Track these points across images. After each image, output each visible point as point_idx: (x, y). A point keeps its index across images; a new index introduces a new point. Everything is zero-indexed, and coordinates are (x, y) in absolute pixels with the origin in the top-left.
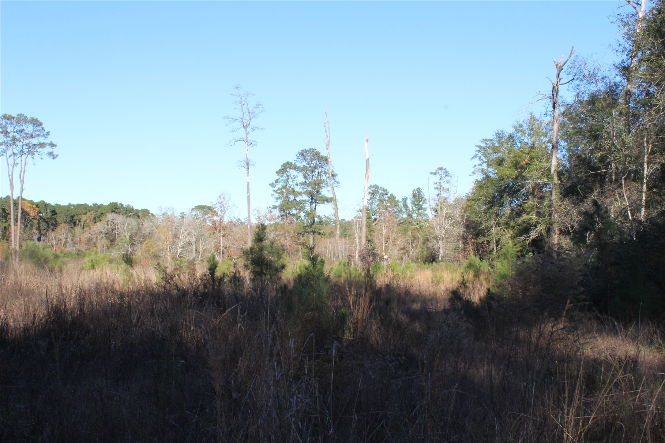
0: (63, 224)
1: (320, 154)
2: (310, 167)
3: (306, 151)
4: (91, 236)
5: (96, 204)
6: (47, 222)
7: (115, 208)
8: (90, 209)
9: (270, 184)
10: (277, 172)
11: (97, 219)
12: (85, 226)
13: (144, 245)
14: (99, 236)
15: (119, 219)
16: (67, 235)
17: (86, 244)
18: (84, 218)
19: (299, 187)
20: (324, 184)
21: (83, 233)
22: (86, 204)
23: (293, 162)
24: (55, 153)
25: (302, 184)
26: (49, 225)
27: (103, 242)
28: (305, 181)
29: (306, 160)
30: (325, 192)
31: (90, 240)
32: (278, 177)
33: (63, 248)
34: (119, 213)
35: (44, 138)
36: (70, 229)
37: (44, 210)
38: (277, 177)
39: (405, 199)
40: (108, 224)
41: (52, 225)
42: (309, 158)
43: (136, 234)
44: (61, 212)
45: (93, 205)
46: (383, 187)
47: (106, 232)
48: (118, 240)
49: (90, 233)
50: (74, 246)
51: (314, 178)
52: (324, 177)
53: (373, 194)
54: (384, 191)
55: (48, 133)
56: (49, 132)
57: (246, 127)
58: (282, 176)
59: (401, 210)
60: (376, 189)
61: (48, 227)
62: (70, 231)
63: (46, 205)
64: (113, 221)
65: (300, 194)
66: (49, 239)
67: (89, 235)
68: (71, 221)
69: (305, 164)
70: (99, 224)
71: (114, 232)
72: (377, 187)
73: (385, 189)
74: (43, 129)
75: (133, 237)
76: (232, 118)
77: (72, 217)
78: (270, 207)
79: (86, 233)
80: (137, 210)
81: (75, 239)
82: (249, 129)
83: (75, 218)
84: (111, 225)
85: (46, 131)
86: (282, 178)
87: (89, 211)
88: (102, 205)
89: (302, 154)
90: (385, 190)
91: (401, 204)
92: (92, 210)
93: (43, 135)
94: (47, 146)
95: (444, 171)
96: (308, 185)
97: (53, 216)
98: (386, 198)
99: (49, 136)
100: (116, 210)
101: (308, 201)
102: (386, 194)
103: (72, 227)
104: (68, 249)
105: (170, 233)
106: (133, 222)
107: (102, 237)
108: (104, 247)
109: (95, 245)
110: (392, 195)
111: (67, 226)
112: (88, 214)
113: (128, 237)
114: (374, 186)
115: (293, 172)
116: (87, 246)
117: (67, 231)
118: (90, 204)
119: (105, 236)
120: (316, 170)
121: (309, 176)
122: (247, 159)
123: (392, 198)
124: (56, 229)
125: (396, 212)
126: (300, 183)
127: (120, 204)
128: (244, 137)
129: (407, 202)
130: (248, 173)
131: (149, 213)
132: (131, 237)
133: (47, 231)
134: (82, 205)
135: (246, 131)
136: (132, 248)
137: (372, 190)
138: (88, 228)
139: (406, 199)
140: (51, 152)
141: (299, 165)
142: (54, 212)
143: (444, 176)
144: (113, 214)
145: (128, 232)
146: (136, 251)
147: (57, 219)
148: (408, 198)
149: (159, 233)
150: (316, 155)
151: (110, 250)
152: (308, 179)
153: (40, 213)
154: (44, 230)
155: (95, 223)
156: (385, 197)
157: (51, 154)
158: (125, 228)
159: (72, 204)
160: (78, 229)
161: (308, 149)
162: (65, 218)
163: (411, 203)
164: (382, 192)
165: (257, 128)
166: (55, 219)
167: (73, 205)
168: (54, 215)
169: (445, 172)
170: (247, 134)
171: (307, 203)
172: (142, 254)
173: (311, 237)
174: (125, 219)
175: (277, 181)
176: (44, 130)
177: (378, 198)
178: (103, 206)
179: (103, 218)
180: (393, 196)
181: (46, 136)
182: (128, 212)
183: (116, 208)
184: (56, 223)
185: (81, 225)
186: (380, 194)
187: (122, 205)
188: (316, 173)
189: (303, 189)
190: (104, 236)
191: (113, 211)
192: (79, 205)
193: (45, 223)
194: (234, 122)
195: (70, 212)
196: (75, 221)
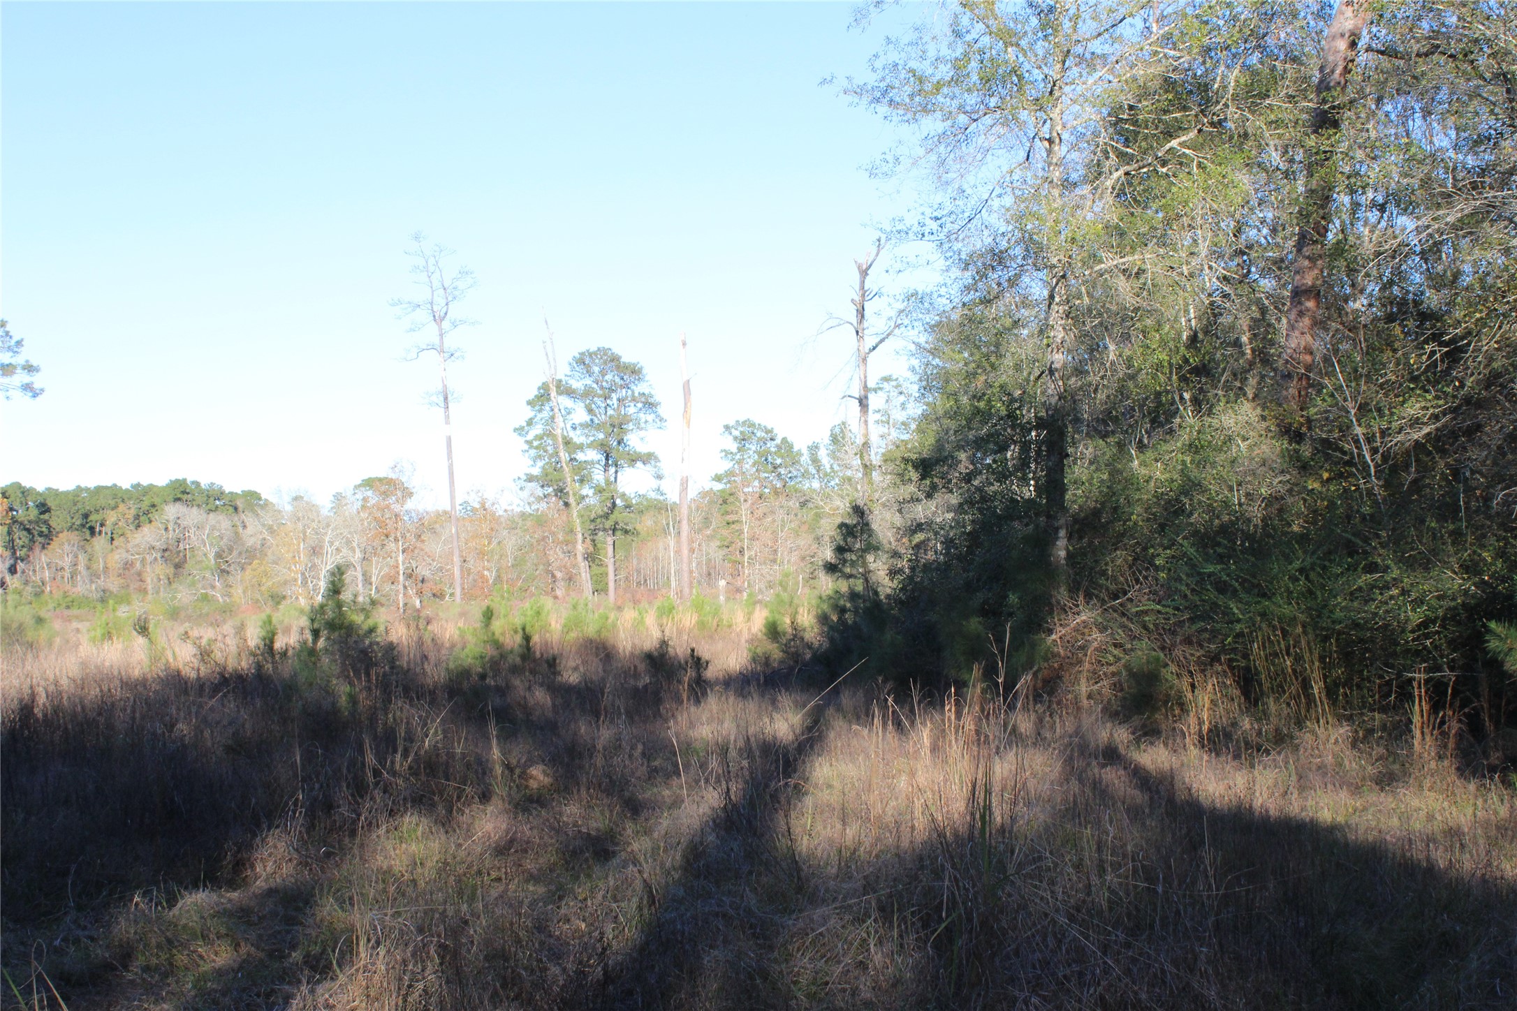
0: (65, 533)
1: (622, 360)
2: (602, 388)
3: (590, 355)
4: (130, 557)
5: (139, 485)
6: (28, 530)
7: (182, 492)
8: (125, 497)
9: (515, 430)
10: (529, 403)
11: (142, 518)
12: (114, 536)
13: (248, 572)
14: (148, 557)
15: (192, 516)
16: (76, 557)
17: (120, 575)
18: (111, 518)
19: (578, 432)
20: (631, 424)
21: (112, 550)
22: (115, 485)
23: (564, 378)
24: (37, 386)
25: (584, 426)
26: (33, 536)
27: (156, 571)
28: (592, 420)
29: (590, 373)
30: (635, 441)
31: (128, 565)
32: (532, 414)
33: (68, 587)
34: (190, 504)
35: (11, 354)
36: (82, 543)
37: (21, 503)
38: (528, 413)
39: (814, 449)
40: (166, 529)
41: (41, 536)
42: (596, 369)
43: (231, 550)
44: (59, 506)
45: (132, 486)
46: (763, 424)
47: (164, 547)
48: (190, 564)
49: (128, 551)
50: (92, 582)
51: (610, 412)
52: (631, 410)
53: (743, 440)
54: (766, 433)
55: (19, 343)
56: (22, 340)
57: (438, 319)
58: (540, 411)
59: (807, 471)
60: (750, 429)
61: (32, 541)
62: (83, 547)
63: (25, 492)
64: (179, 521)
65: (581, 447)
66: (35, 566)
67: (124, 555)
68: (83, 526)
69: (588, 381)
70: (146, 529)
71: (181, 545)
72: (752, 425)
73: (769, 428)
74: (7, 333)
75: (224, 555)
76: (409, 303)
77: (86, 516)
78: (519, 478)
79: (119, 551)
80: (231, 493)
81: (95, 566)
82: (446, 324)
83: (93, 517)
84: (174, 531)
85: (15, 339)
86: (540, 416)
87: (123, 501)
88: (151, 487)
89: (583, 361)
90: (768, 431)
91: (805, 459)
92: (130, 499)
93: (9, 347)
94: (19, 371)
95: (894, 383)
96: (599, 428)
97: (42, 517)
98: (772, 446)
99: (22, 349)
100: (185, 497)
101: (598, 462)
102: (772, 439)
103: (86, 540)
104: (79, 589)
105: (302, 545)
106: (222, 522)
107: (156, 559)
108: (160, 580)
109: (140, 576)
110: (784, 440)
111: (74, 537)
112: (122, 507)
113: (211, 556)
114: (744, 423)
115: (565, 401)
116: (123, 581)
117: (75, 549)
118: (126, 485)
119: (163, 557)
120: (613, 395)
121: (599, 407)
122: (445, 386)
123: (786, 446)
124: (49, 544)
125: (796, 477)
126: (581, 425)
127: (193, 483)
128: (437, 341)
129: (819, 453)
130: (447, 417)
131: (260, 499)
132: (219, 555)
133: (31, 549)
134: (106, 488)
135: (441, 329)
136: (221, 581)
137: (742, 433)
138: (122, 539)
139: (816, 447)
140: (27, 384)
141: (577, 384)
142: (44, 508)
143: (896, 394)
144: (178, 505)
145: (211, 544)
146: (231, 586)
147: (51, 523)
148: (821, 446)
149: (277, 546)
150: (612, 361)
151: (174, 586)
152: (596, 416)
153: (11, 509)
154: (23, 547)
155: (138, 526)
156: (768, 445)
157: (27, 387)
158: (205, 538)
159: (83, 486)
160: (99, 543)
161: (593, 349)
162: (69, 519)
163: (828, 455)
164: (763, 434)
165: (463, 322)
166: (46, 522)
167: (87, 489)
168: (42, 513)
169: (896, 387)
170: (441, 335)
171: (597, 466)
172: (244, 592)
173: (610, 540)
174: (205, 515)
175: (530, 423)
176: (11, 337)
177: (754, 448)
178: (155, 490)
179: (155, 516)
180: (787, 442)
181: (15, 349)
182: (212, 499)
183: (184, 492)
184: (50, 532)
185: (106, 534)
186: (760, 439)
187: (197, 484)
188: (615, 401)
189: (587, 436)
190: (159, 555)
191: (177, 500)
192: (99, 489)
193: (25, 533)
194: (413, 310)
195: (80, 505)
196: (93, 524)
